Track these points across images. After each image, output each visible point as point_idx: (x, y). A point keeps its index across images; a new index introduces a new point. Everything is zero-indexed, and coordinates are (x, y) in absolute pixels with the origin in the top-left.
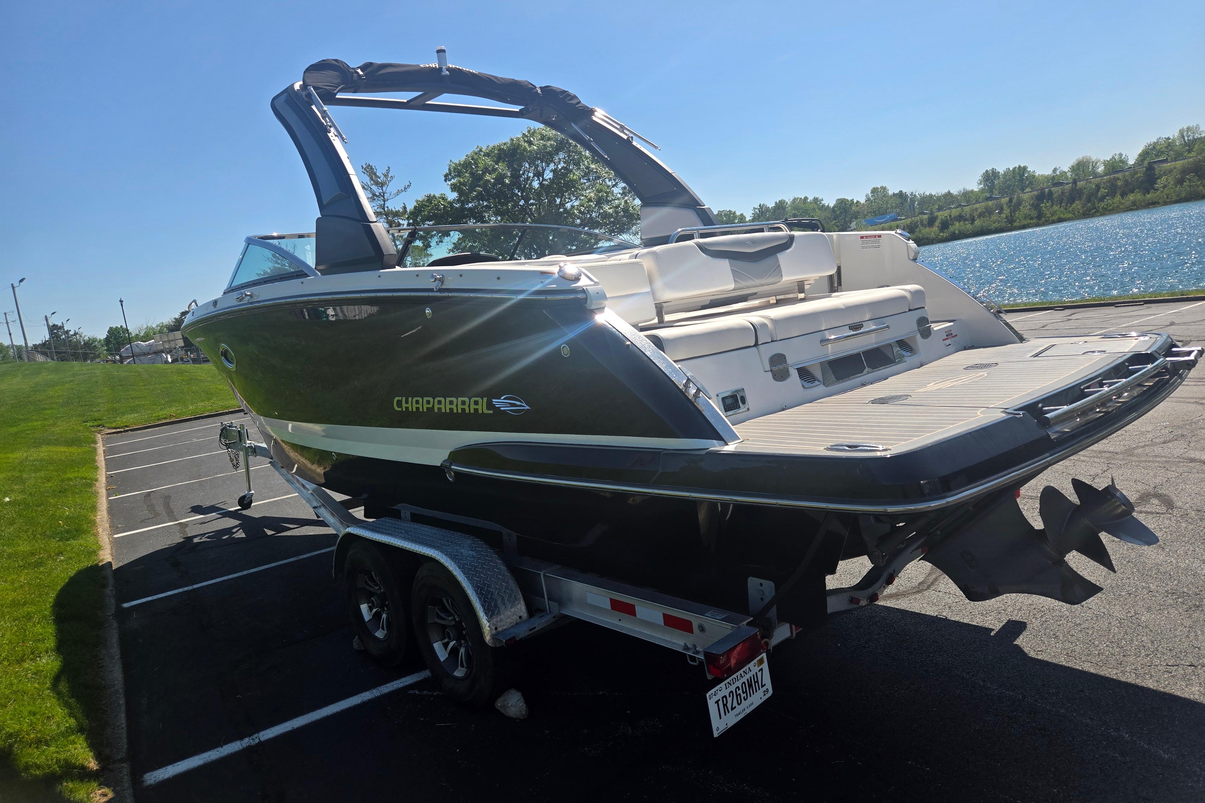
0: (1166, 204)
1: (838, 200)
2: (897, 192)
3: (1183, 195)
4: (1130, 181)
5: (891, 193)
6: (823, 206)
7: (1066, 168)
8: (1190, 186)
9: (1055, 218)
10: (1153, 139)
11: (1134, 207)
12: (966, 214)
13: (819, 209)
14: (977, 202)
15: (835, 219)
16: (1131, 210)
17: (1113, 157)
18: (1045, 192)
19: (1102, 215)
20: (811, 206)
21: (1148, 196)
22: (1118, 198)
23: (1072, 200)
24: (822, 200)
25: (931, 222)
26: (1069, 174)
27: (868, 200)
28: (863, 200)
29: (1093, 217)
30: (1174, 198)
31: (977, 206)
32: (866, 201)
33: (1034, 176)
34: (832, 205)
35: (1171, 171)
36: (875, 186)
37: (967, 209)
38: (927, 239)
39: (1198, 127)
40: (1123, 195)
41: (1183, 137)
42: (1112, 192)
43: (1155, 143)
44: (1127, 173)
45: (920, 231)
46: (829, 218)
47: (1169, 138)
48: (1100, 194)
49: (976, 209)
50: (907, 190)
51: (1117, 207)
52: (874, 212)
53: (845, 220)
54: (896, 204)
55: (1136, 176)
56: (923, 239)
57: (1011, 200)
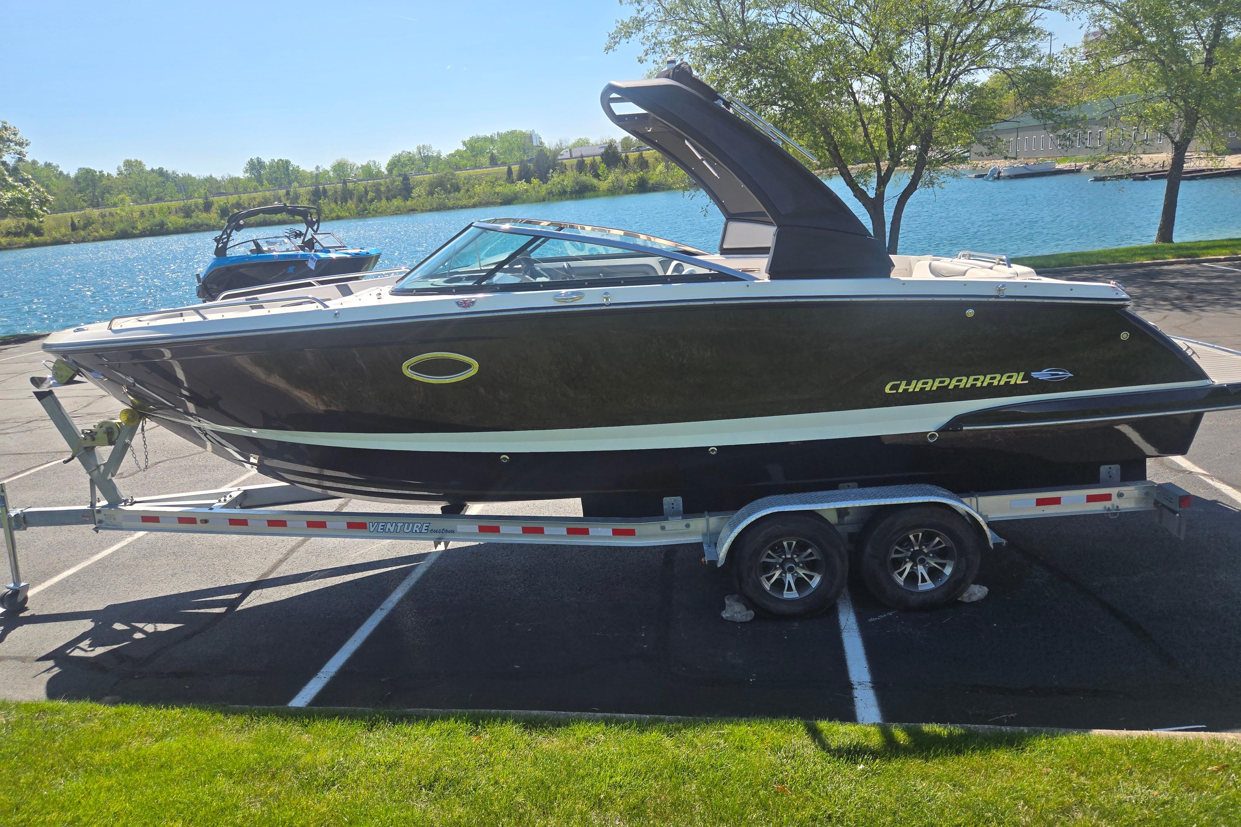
0: (422, 211)
1: (80, 169)
2: (156, 168)
3: (435, 205)
4: (390, 187)
5: (148, 168)
6: (61, 173)
7: (328, 168)
8: (439, 199)
9: (334, 215)
10: (398, 152)
11: (398, 212)
12: (244, 202)
13: (56, 177)
14: (245, 191)
15: (80, 191)
16: (397, 214)
17: (368, 163)
18: (319, 189)
19: (374, 216)
20: (44, 173)
21: (408, 203)
22: (384, 202)
23: (345, 200)
24: (58, 166)
25: (208, 207)
26: (331, 174)
27: (120, 173)
28: (114, 173)
29: (366, 217)
30: (429, 207)
31: (254, 195)
32: (118, 174)
33: (298, 172)
34: (72, 175)
35: (421, 183)
36: (129, 158)
37: (244, 197)
38: (207, 225)
39: (430, 147)
40: (388, 199)
41: (420, 153)
42: (379, 195)
43: (400, 155)
44: (388, 180)
45: (197, 216)
46: (72, 190)
47: (410, 153)
48: (369, 197)
49: (254, 198)
50: (169, 168)
51: (385, 210)
52: (131, 189)
53: (94, 195)
54: (157, 183)
55: (395, 184)
56: (202, 225)
57: (288, 193)
